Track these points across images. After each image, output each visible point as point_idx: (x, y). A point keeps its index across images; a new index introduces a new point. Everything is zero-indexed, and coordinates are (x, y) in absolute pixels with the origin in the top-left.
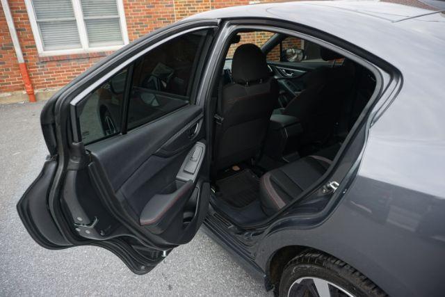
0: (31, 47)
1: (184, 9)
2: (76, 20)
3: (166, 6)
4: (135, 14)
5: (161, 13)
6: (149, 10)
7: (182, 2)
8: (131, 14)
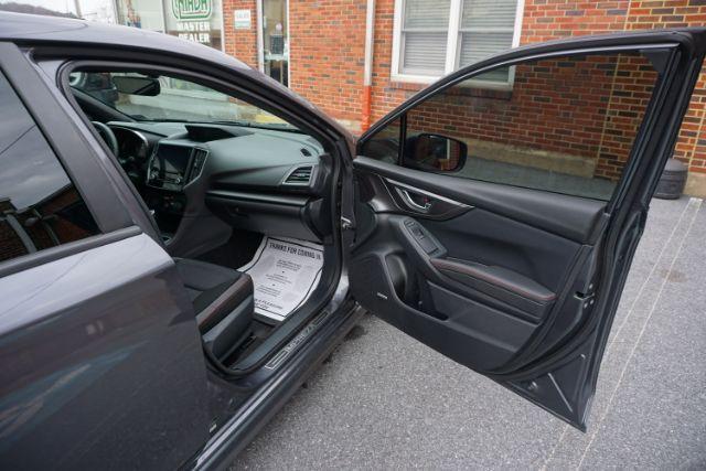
0: (385, 66)
1: (652, 19)
2: (447, 33)
3: (609, 13)
4: (539, 27)
5: (592, 26)
6: (570, 20)
7: (651, 4)
8: (532, 27)
